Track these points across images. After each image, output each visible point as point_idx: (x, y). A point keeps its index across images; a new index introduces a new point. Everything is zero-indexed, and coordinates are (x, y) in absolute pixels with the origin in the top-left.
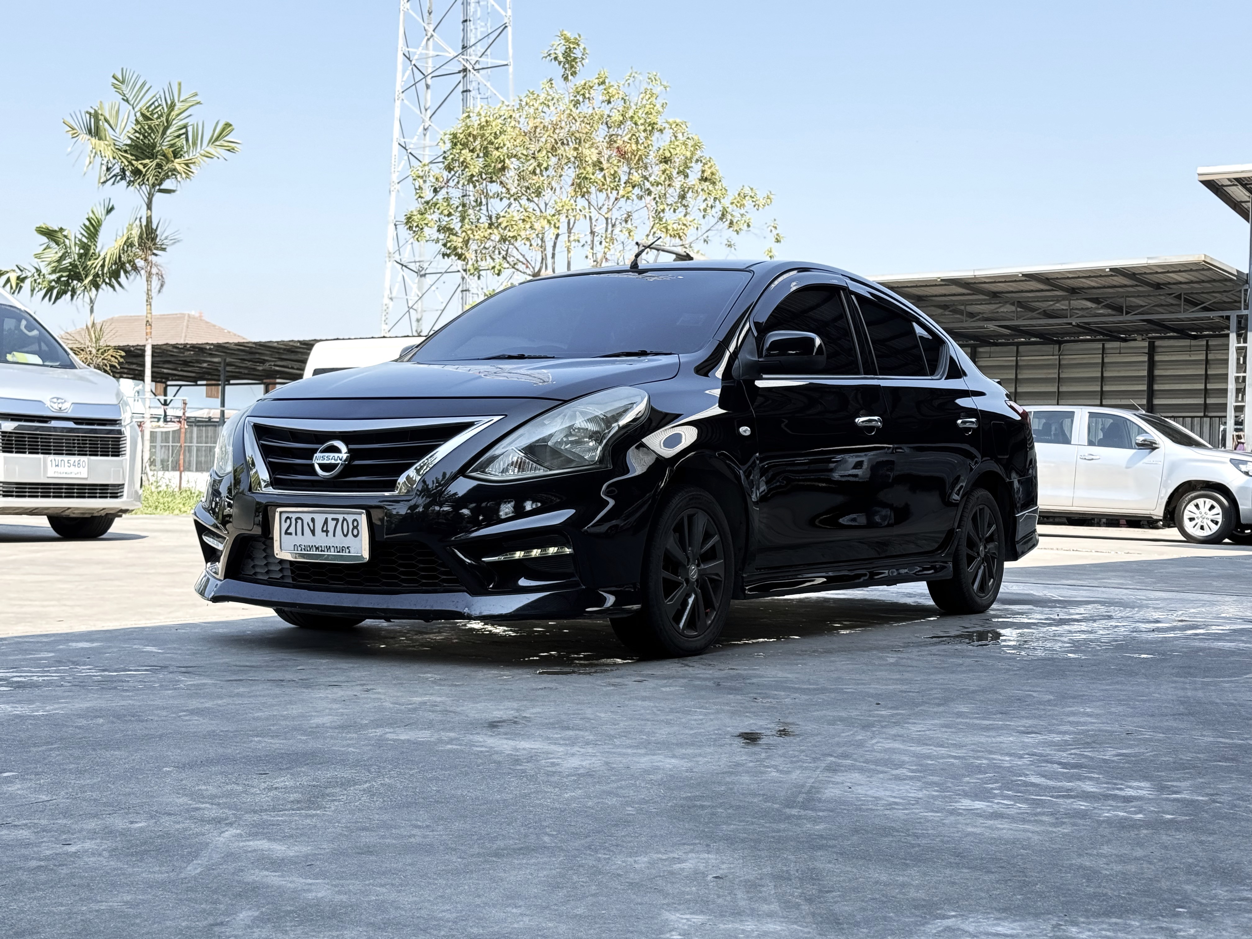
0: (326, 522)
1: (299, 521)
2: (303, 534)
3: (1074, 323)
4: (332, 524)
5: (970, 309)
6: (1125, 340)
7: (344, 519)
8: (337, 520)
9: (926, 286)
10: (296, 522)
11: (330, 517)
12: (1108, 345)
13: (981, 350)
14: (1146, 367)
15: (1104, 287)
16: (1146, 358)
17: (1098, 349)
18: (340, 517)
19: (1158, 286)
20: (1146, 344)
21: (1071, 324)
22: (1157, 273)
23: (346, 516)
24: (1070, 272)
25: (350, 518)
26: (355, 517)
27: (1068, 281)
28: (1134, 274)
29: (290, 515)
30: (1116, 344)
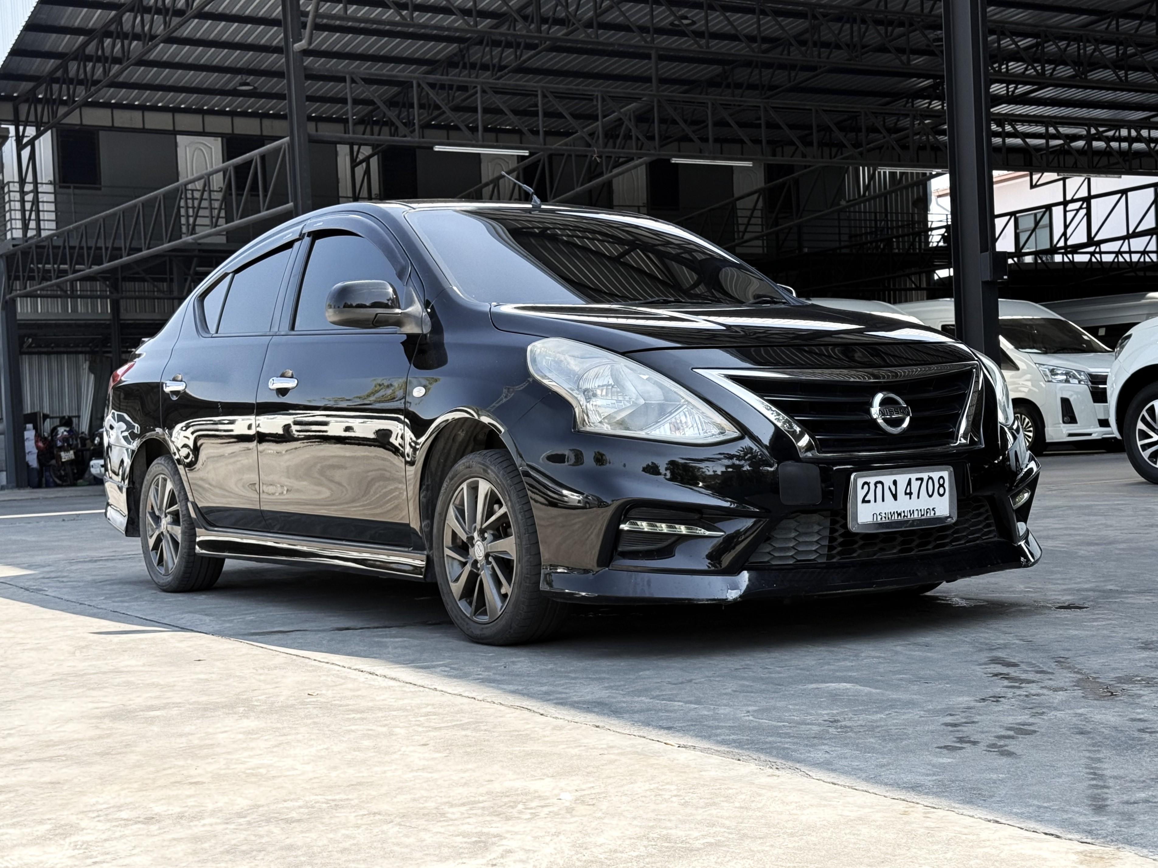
0: (909, 483)
1: (879, 486)
2: (883, 500)
8: (922, 479)
23: (931, 474)
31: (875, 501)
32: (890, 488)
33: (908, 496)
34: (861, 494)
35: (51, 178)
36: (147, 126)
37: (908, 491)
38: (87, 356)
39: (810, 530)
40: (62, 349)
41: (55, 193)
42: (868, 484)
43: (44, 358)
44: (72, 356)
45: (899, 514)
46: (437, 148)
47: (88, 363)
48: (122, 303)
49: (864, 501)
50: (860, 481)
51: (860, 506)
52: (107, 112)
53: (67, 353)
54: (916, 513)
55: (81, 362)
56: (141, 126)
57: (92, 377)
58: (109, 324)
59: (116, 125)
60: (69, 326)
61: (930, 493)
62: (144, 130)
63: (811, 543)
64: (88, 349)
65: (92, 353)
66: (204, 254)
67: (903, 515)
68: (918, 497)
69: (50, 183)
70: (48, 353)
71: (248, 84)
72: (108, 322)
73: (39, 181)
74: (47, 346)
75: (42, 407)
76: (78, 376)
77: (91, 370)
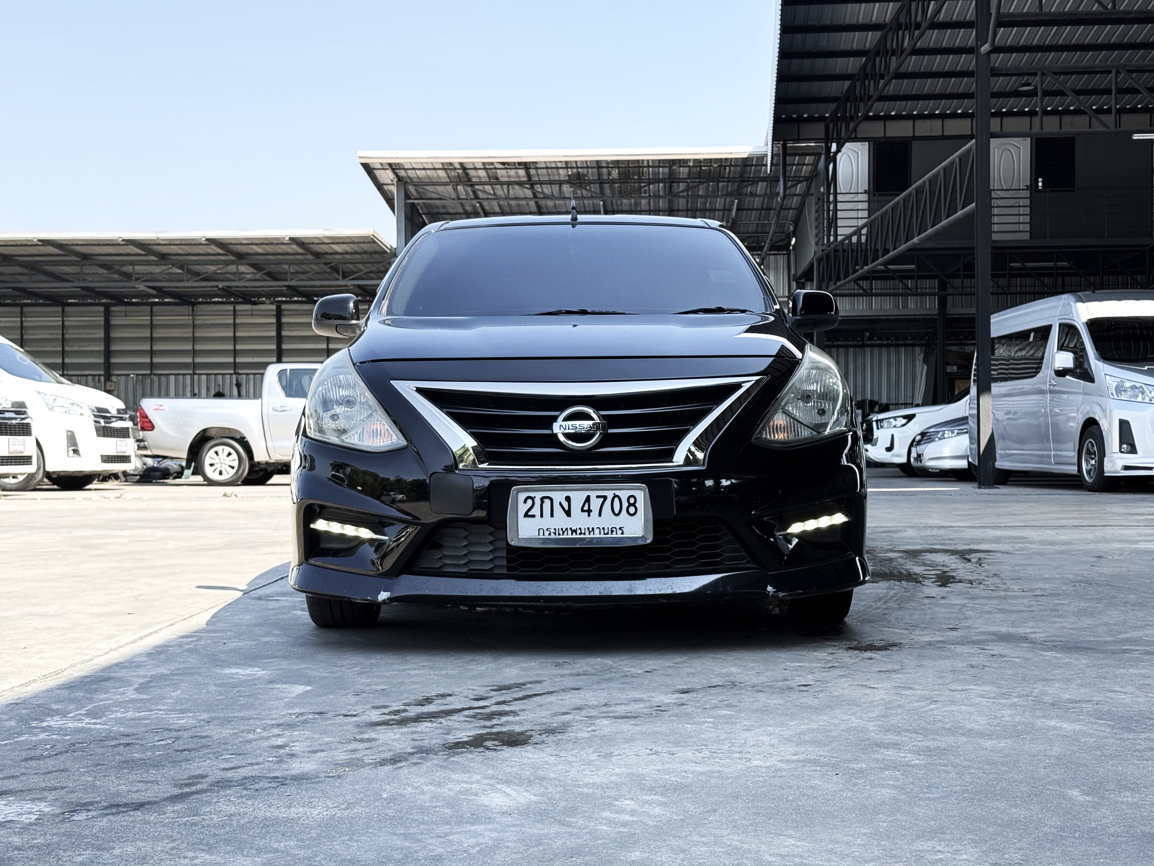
0: (588, 499)
1: (547, 502)
2: (552, 515)
3: (220, 286)
4: (595, 504)
5: (129, 269)
6: (255, 303)
7: (615, 496)
8: (605, 498)
9: (98, 245)
10: (542, 502)
11: (593, 494)
12: (238, 307)
13: (113, 309)
14: (274, 328)
15: (268, 254)
16: (273, 320)
17: (230, 311)
18: (610, 494)
19: (317, 255)
20: (273, 307)
21: (217, 287)
22: (323, 243)
23: (618, 493)
24: (246, 239)
25: (624, 495)
26: (632, 493)
27: (240, 247)
28: (303, 243)
29: (532, 494)
30: (248, 307)
31: (542, 516)
32: (561, 504)
33: (586, 513)
34: (523, 508)
35: (866, 188)
36: (946, 134)
37: (586, 508)
38: (923, 348)
39: (484, 541)
40: (901, 342)
41: (869, 201)
42: (533, 499)
43: (884, 350)
44: (910, 349)
45: (574, 531)
46: (1136, 137)
47: (922, 355)
48: (950, 299)
49: (526, 515)
50: (522, 496)
51: (523, 521)
52: (909, 123)
53: (905, 345)
54: (597, 531)
55: (917, 355)
56: (940, 134)
57: (925, 367)
58: (936, 319)
59: (916, 134)
60: (900, 321)
61: (617, 511)
62: (943, 137)
63: (485, 553)
64: (924, 342)
65: (927, 345)
66: (1000, 251)
67: (579, 532)
68: (600, 515)
69: (865, 192)
70: (888, 346)
71: (1029, 85)
72: (935, 317)
73: (838, 191)
74: (887, 339)
75: (880, 396)
76: (914, 367)
77: (925, 361)
